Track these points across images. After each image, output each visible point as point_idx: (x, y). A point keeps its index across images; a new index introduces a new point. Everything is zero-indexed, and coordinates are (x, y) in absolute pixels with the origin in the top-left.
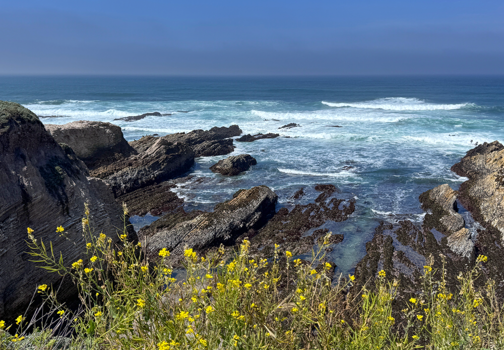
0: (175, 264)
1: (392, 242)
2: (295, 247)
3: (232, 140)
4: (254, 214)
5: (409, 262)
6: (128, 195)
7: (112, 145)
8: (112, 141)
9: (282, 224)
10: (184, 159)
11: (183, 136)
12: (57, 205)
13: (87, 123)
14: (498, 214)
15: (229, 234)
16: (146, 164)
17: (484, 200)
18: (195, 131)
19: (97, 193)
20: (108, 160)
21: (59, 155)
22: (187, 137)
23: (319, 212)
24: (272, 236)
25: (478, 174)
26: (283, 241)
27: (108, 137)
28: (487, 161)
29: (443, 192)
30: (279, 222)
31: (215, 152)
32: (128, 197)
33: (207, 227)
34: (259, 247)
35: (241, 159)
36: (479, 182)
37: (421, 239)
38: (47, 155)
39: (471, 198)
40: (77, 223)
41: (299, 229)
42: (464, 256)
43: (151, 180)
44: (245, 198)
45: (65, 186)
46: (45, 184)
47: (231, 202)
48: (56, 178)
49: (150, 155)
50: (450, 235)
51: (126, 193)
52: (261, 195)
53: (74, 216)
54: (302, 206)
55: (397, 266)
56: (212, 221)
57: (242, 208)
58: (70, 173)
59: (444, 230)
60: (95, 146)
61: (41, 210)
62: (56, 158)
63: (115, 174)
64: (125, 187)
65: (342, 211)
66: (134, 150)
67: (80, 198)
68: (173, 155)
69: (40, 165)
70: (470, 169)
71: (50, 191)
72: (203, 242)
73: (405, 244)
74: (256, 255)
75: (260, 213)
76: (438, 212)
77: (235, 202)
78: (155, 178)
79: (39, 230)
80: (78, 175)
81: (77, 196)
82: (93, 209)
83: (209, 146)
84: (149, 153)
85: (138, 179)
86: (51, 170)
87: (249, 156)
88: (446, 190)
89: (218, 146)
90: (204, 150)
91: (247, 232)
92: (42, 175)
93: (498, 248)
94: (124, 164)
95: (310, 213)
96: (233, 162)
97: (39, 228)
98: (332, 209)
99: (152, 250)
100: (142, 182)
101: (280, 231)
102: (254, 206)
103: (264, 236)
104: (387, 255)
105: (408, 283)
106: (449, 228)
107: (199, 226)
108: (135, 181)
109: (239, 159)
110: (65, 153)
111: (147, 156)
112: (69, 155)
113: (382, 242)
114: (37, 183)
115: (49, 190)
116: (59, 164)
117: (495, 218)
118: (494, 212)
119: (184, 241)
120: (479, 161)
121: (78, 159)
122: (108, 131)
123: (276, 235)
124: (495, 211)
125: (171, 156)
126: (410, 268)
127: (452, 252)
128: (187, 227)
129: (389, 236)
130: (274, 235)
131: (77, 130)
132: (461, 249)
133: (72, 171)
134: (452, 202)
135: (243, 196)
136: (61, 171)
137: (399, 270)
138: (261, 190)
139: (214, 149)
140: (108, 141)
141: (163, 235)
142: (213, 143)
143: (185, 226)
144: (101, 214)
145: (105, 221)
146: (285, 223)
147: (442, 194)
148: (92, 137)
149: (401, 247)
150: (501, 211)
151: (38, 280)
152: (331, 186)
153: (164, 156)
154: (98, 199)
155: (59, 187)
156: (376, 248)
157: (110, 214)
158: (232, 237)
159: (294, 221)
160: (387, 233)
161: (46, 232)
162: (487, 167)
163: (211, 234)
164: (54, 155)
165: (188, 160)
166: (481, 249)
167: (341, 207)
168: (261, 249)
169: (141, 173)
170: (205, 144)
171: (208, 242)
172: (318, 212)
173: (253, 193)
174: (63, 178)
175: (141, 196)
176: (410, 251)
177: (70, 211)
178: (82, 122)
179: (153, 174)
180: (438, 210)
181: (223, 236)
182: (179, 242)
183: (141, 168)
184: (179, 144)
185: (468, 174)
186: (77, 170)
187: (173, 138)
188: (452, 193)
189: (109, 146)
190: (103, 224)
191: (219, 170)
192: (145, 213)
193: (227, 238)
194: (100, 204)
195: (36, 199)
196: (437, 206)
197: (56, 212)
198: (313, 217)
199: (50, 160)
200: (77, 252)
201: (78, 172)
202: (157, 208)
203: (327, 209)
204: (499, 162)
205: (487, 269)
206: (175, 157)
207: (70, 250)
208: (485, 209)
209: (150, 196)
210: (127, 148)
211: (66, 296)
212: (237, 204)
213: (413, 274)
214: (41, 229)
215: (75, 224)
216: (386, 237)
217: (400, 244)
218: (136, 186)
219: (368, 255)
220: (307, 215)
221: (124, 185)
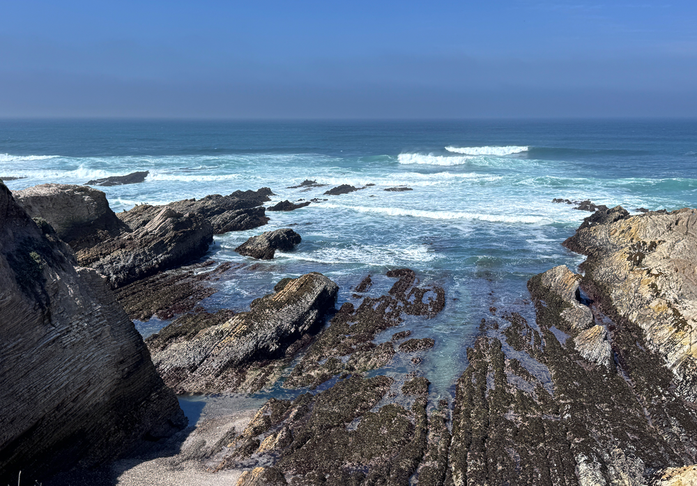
0: (202, 389)
1: (501, 347)
2: (370, 359)
3: (264, 209)
4: (308, 313)
5: (528, 375)
6: (121, 291)
7: (94, 218)
8: (93, 213)
9: (348, 326)
10: (199, 236)
11: (193, 204)
12: (34, 309)
13: (56, 188)
14: (637, 304)
15: (276, 343)
16: (146, 246)
17: (614, 286)
18: (210, 197)
19: (90, 289)
20: (88, 241)
21: (34, 236)
22: (200, 205)
23: (397, 308)
24: (336, 343)
25: (601, 250)
26: (353, 351)
27: (87, 207)
28: (612, 233)
29: (560, 276)
30: (344, 324)
31: (242, 225)
32: (122, 293)
33: (245, 333)
34: (319, 360)
35: (281, 236)
36: (605, 261)
37: (538, 341)
38: (17, 236)
39: (596, 284)
40: (64, 335)
41: (373, 332)
42: (599, 363)
43: (154, 267)
44: (295, 290)
45: (45, 281)
46: (16, 279)
47: (275, 297)
48: (32, 270)
49: (151, 232)
50: (577, 335)
51: (117, 288)
52: (317, 284)
53: (58, 324)
54: (373, 300)
55: (512, 380)
56: (252, 324)
57: (292, 304)
58: (51, 261)
59: (568, 328)
60: (68, 220)
61: (11, 318)
62: (30, 241)
63: (101, 260)
64: (116, 279)
65: (427, 305)
66: (124, 224)
67: (67, 298)
68: (184, 232)
69: (7, 251)
70: (590, 244)
71: (23, 289)
72: (240, 356)
73: (518, 349)
74: (316, 371)
75: (316, 311)
76: (556, 303)
77: (280, 296)
78: (159, 264)
79: (9, 347)
80: (62, 265)
81: (63, 295)
82: (87, 314)
83: (233, 218)
84: (149, 230)
85: (135, 267)
86: (24, 257)
87: (292, 230)
88: (564, 274)
89: (245, 217)
90: (225, 223)
91: (300, 339)
92: (11, 266)
93: (642, 351)
94: (114, 245)
95: (384, 309)
96: (269, 240)
97: (8, 345)
98: (414, 303)
99: (166, 370)
100: (141, 271)
101: (347, 337)
102: (308, 302)
103: (325, 343)
104: (497, 366)
105: (530, 404)
106: (574, 326)
107: (234, 333)
108: (131, 269)
109: (279, 235)
110: (42, 233)
111: (147, 233)
112: (47, 235)
113: (488, 348)
114: (4, 278)
115: (22, 287)
116: (35, 249)
117: (633, 310)
118: (631, 303)
119: (213, 355)
120: (600, 233)
121: (61, 241)
122: (86, 198)
123: (342, 341)
124: (632, 301)
125: (181, 232)
126: (529, 383)
127: (582, 358)
128: (216, 334)
129: (495, 339)
130: (339, 343)
131: (43, 197)
132: (595, 354)
133: (54, 259)
134: (573, 290)
135: (292, 288)
136: (38, 259)
137: (515, 386)
138: (317, 279)
139: (240, 221)
140: (86, 213)
141: (181, 347)
142: (238, 214)
143: (213, 333)
144: (97, 320)
145: (103, 331)
146: (353, 324)
147: (559, 279)
148: (64, 208)
149: (513, 354)
150: (640, 301)
151: (9, 421)
152: (409, 270)
153: (171, 234)
154: (92, 298)
155: (37, 282)
156: (481, 356)
157: (108, 320)
158: (280, 347)
159: (364, 321)
160: (493, 334)
161: (19, 350)
162: (612, 241)
163: (251, 344)
164: (27, 235)
165: (204, 237)
166: (620, 353)
167: (425, 300)
168: (323, 363)
169: (139, 257)
170: (226, 214)
171: (247, 355)
172: (395, 307)
173: (306, 283)
174: (42, 269)
175: (140, 291)
176: (526, 359)
177: (53, 318)
178: (48, 186)
179: (157, 259)
180: (556, 300)
181: (268, 346)
182: (206, 357)
183: (138, 250)
184: (192, 215)
185: (588, 250)
186: (61, 257)
187: (180, 207)
188: (572, 277)
189: (88, 219)
190: (100, 335)
191: (250, 251)
192: (149, 317)
193: (273, 348)
194: (96, 306)
195: (3, 302)
196: (553, 296)
197: (32, 319)
198: (390, 315)
199: (21, 243)
200: (65, 377)
201: (62, 260)
202: (166, 308)
203: (407, 303)
204: (627, 234)
205: (633, 381)
206: (186, 235)
207: (54, 375)
208: (617, 298)
209: (154, 291)
210: (115, 222)
211: (50, 443)
212: (284, 299)
213: (535, 391)
214: (11, 345)
215: (60, 336)
216: (492, 340)
217: (512, 349)
218: (131, 276)
219: (471, 366)
220: (381, 313)
221: (115, 276)
